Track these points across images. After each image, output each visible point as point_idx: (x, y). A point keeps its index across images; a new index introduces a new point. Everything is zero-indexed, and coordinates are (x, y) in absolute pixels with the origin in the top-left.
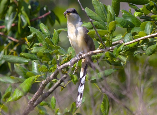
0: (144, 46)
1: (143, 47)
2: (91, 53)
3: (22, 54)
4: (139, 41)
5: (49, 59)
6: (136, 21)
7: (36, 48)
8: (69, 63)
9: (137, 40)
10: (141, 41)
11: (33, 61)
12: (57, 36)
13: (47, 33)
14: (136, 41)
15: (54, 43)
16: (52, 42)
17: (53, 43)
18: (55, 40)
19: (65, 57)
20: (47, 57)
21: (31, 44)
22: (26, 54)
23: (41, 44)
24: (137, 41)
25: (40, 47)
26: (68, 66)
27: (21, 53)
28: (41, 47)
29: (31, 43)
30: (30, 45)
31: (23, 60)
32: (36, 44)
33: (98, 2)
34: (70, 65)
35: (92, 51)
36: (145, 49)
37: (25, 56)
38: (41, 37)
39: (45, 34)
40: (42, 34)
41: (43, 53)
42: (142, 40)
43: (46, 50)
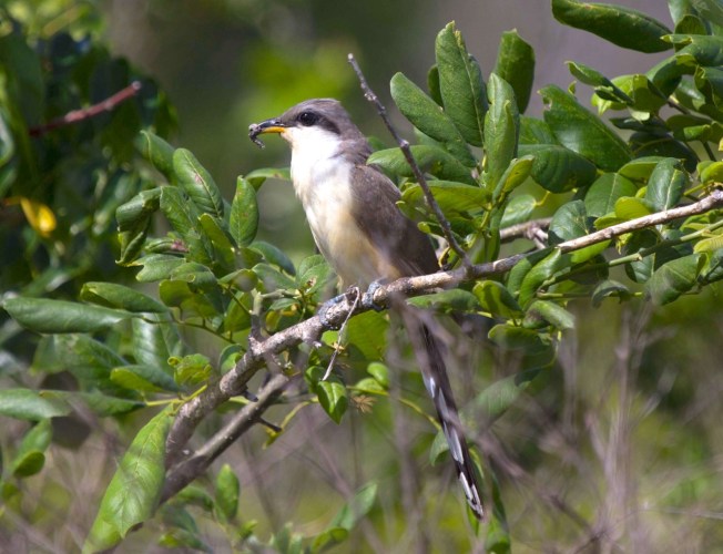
0: (638, 260)
1: (633, 264)
2: (401, 288)
3: (92, 290)
4: (615, 237)
5: (211, 308)
6: (601, 141)
7: (158, 259)
8: (302, 330)
9: (606, 232)
10: (624, 238)
11: (141, 317)
12: (252, 206)
13: (204, 192)
14: (605, 239)
15: (239, 240)
16: (228, 235)
17: (235, 237)
18: (242, 223)
19: (285, 300)
20: (201, 301)
21: (134, 242)
22: (110, 290)
23: (180, 244)
24: (608, 235)
25: (176, 258)
26: (300, 341)
27: (88, 284)
28: (178, 254)
29: (131, 238)
30: (129, 247)
31: (97, 317)
32: (158, 242)
33: (459, 53)
34: (306, 335)
35: (405, 279)
36: (640, 272)
37: (106, 296)
38: (181, 211)
39: (196, 198)
40: (184, 199)
41: (189, 284)
42: (629, 235)
43: (203, 270)
